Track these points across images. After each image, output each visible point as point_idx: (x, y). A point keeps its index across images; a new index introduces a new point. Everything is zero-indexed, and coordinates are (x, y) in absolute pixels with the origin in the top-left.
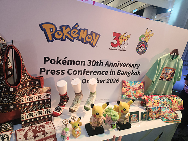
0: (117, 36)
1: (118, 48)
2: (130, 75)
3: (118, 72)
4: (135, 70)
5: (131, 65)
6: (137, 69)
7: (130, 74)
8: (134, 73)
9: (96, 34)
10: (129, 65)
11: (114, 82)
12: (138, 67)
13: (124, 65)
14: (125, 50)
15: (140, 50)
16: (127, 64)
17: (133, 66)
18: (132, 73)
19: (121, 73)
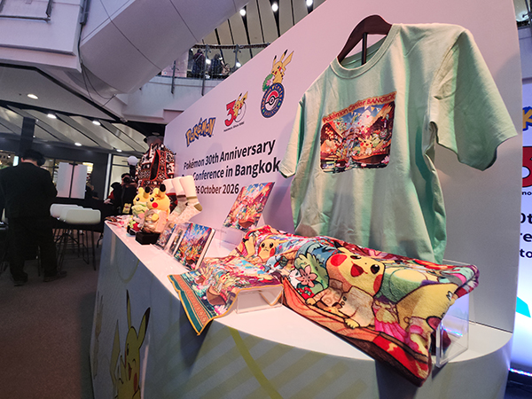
0: (230, 106)
1: (234, 123)
2: (256, 173)
3: (237, 170)
4: (265, 158)
5: (256, 149)
6: (269, 154)
7: (258, 171)
8: (264, 167)
9: (212, 119)
10: (254, 150)
11: (232, 192)
12: (271, 149)
13: (244, 152)
14: (243, 123)
15: (269, 107)
16: (249, 149)
17: (261, 149)
18: (261, 168)
19: (241, 170)
